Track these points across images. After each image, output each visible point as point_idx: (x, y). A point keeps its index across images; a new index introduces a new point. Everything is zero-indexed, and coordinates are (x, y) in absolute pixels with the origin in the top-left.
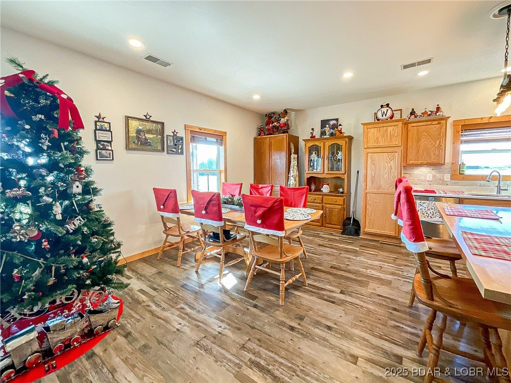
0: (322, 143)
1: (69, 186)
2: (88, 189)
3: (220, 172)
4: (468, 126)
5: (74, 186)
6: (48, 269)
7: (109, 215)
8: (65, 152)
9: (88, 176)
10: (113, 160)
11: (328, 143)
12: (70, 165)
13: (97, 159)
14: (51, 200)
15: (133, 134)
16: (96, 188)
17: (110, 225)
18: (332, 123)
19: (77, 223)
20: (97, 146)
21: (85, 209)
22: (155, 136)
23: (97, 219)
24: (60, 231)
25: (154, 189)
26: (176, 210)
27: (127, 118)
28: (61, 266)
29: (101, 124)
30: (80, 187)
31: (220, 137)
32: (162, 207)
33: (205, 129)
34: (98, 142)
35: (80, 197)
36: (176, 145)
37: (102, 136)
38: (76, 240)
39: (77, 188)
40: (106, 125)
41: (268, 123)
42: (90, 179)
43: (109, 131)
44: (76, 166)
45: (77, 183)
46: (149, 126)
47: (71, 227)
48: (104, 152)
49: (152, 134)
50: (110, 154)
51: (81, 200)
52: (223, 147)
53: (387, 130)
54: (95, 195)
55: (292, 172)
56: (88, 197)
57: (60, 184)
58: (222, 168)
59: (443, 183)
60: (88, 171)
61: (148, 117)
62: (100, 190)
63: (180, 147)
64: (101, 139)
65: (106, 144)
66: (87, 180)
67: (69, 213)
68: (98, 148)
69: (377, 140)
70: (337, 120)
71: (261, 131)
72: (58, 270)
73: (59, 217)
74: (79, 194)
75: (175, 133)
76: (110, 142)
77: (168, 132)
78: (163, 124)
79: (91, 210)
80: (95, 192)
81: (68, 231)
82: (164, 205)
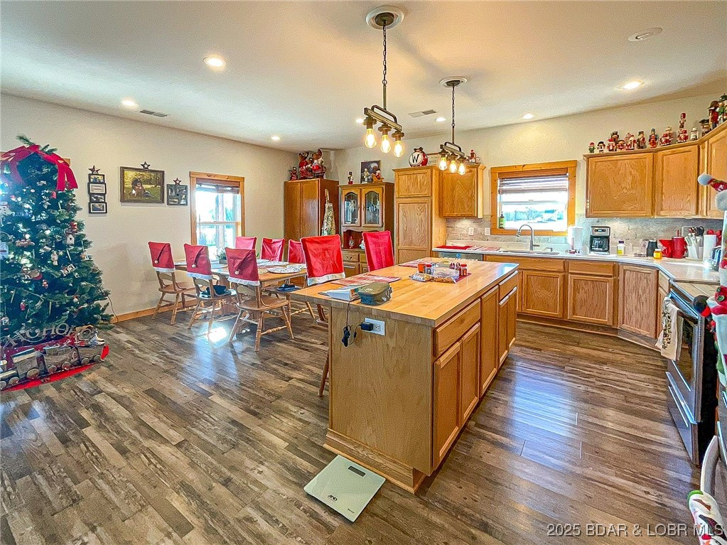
0: (359, 191)
1: (64, 238)
2: (81, 242)
3: (237, 224)
4: (506, 175)
5: (69, 239)
6: (46, 303)
7: (97, 264)
8: (61, 210)
9: (80, 230)
10: (106, 212)
11: (365, 191)
12: (65, 221)
13: (90, 212)
14: (50, 249)
15: (128, 185)
16: (86, 241)
17: (98, 274)
18: (373, 165)
19: (70, 269)
20: (90, 199)
21: (77, 259)
22: (154, 186)
23: (87, 267)
24: (57, 274)
25: (150, 243)
26: (170, 264)
27: (123, 169)
28: (57, 302)
29: (95, 177)
30: (73, 239)
31: (235, 185)
32: (156, 262)
33: (215, 176)
34: (91, 195)
35: (72, 248)
36: (177, 194)
37: (96, 189)
38: (68, 282)
39: (71, 240)
40: (100, 178)
41: (301, 166)
42: (82, 232)
43: (104, 183)
44: (70, 221)
45: (71, 236)
46: (146, 175)
47: (65, 272)
48: (97, 204)
49: (151, 184)
50: (103, 206)
51: (73, 250)
52: (239, 195)
53: (417, 177)
54: (86, 247)
55: (325, 224)
56: (80, 249)
57: (57, 236)
58: (239, 219)
59: (484, 238)
60: (80, 225)
61: (146, 166)
62: (91, 242)
63: (184, 196)
64: (95, 192)
65: (99, 196)
66: (79, 233)
67: (63, 261)
68: (91, 201)
69: (408, 189)
70: (378, 162)
71: (293, 174)
72: (54, 305)
73: (56, 263)
74: (72, 245)
75: (178, 182)
76: (104, 195)
77: (169, 180)
78: (163, 172)
79: (82, 259)
80: (87, 244)
81: (62, 274)
82: (158, 260)
